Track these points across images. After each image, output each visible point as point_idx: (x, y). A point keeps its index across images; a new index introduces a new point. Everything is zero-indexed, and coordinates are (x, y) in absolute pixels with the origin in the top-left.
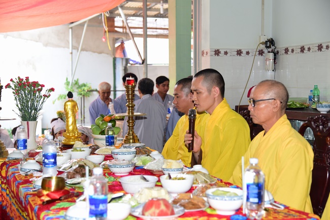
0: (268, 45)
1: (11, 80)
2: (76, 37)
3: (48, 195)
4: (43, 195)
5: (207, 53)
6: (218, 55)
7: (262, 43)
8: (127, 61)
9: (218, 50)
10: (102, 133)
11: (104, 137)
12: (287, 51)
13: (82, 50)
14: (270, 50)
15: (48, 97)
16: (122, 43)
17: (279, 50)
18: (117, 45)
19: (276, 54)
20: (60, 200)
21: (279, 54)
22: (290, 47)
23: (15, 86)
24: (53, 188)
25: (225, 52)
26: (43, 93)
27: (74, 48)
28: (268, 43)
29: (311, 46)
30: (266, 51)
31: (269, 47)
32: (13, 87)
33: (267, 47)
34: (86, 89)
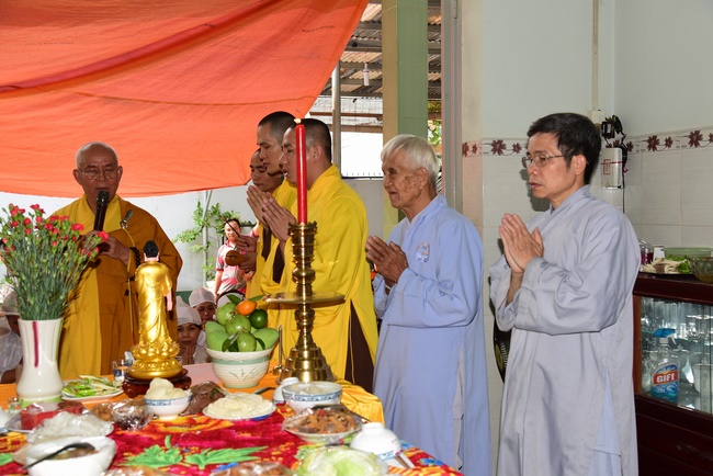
0: (609, 131)
5: (475, 148)
6: (500, 153)
9: (500, 142)
10: (232, 347)
12: (653, 143)
14: (611, 141)
17: (633, 141)
19: (626, 150)
21: (634, 150)
22: (662, 134)
25: (514, 146)
28: (609, 126)
31: (611, 135)
33: (606, 135)
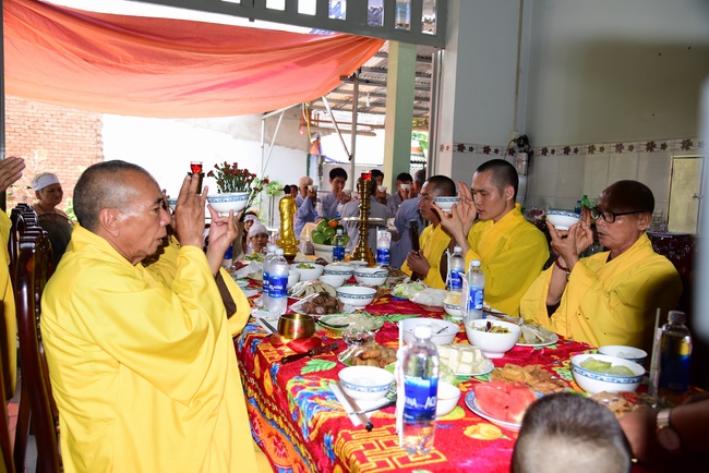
0: (521, 144)
1: (216, 166)
2: (269, 130)
3: (289, 345)
4: (282, 345)
5: (448, 148)
6: (462, 151)
7: (514, 141)
8: (323, 158)
9: (462, 145)
10: (327, 242)
11: (331, 247)
12: (545, 151)
13: (275, 144)
14: (523, 149)
15: (260, 191)
16: (318, 138)
17: (535, 149)
18: (312, 140)
19: (531, 155)
20: (309, 355)
21: (535, 154)
22: (550, 146)
23: (220, 175)
24: (295, 335)
25: (470, 148)
26: (253, 185)
27: (265, 141)
28: (521, 140)
29: (579, 147)
30: (517, 150)
31: (523, 146)
32: (217, 175)
33: (520, 146)
34: (276, 187)
